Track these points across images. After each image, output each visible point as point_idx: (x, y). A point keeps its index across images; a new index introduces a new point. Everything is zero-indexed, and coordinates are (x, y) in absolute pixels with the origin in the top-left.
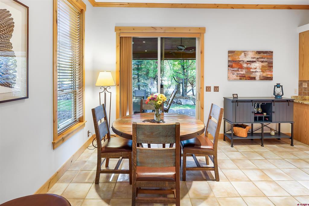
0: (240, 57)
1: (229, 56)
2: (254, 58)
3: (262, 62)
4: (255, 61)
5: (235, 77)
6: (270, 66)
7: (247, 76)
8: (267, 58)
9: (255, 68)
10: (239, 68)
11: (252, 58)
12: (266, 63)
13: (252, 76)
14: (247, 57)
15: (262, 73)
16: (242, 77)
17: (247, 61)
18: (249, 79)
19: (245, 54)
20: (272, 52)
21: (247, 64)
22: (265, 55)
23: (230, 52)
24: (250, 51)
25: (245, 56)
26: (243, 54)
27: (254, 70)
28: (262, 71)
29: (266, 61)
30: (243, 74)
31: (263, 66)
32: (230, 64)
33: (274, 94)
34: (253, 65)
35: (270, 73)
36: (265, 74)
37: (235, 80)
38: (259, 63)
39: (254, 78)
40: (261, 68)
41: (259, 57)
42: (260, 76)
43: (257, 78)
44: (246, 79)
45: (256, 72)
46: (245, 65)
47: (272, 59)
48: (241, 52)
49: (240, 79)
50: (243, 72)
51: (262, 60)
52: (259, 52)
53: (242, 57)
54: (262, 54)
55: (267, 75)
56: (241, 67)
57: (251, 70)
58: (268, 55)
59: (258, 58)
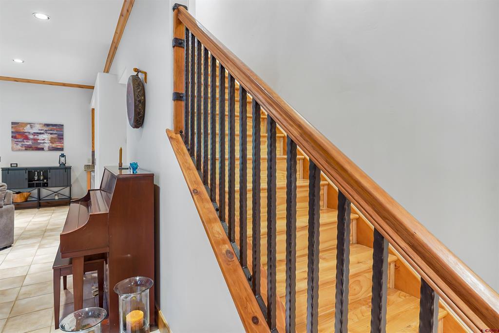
0: (25, 128)
1: (12, 127)
2: (41, 130)
3: (51, 134)
4: (43, 133)
5: (19, 147)
6: (61, 138)
7: (33, 147)
8: (57, 131)
9: (43, 140)
10: (24, 139)
11: (39, 130)
12: (56, 135)
13: (39, 146)
14: (34, 129)
15: (51, 144)
16: (28, 148)
17: (34, 133)
18: (36, 150)
19: (31, 125)
20: (63, 125)
21: (34, 135)
22: (55, 127)
23: (13, 123)
24: (37, 124)
25: (31, 128)
26: (29, 126)
27: (43, 142)
28: (51, 143)
29: (56, 134)
30: (30, 145)
31: (52, 138)
32: (14, 135)
33: (59, 163)
34: (41, 137)
35: (60, 144)
36: (54, 145)
37: (19, 150)
38: (48, 134)
39: (42, 149)
40: (49, 139)
41: (47, 129)
42: (49, 147)
43: (46, 148)
44: (32, 150)
45: (44, 143)
46: (31, 137)
47: (63, 131)
48: (27, 124)
49: (26, 150)
50: (30, 143)
51: (52, 132)
52: (47, 125)
53: (27, 129)
54: (51, 127)
55: (57, 146)
56: (27, 138)
57: (39, 141)
58: (58, 127)
59: (46, 131)
